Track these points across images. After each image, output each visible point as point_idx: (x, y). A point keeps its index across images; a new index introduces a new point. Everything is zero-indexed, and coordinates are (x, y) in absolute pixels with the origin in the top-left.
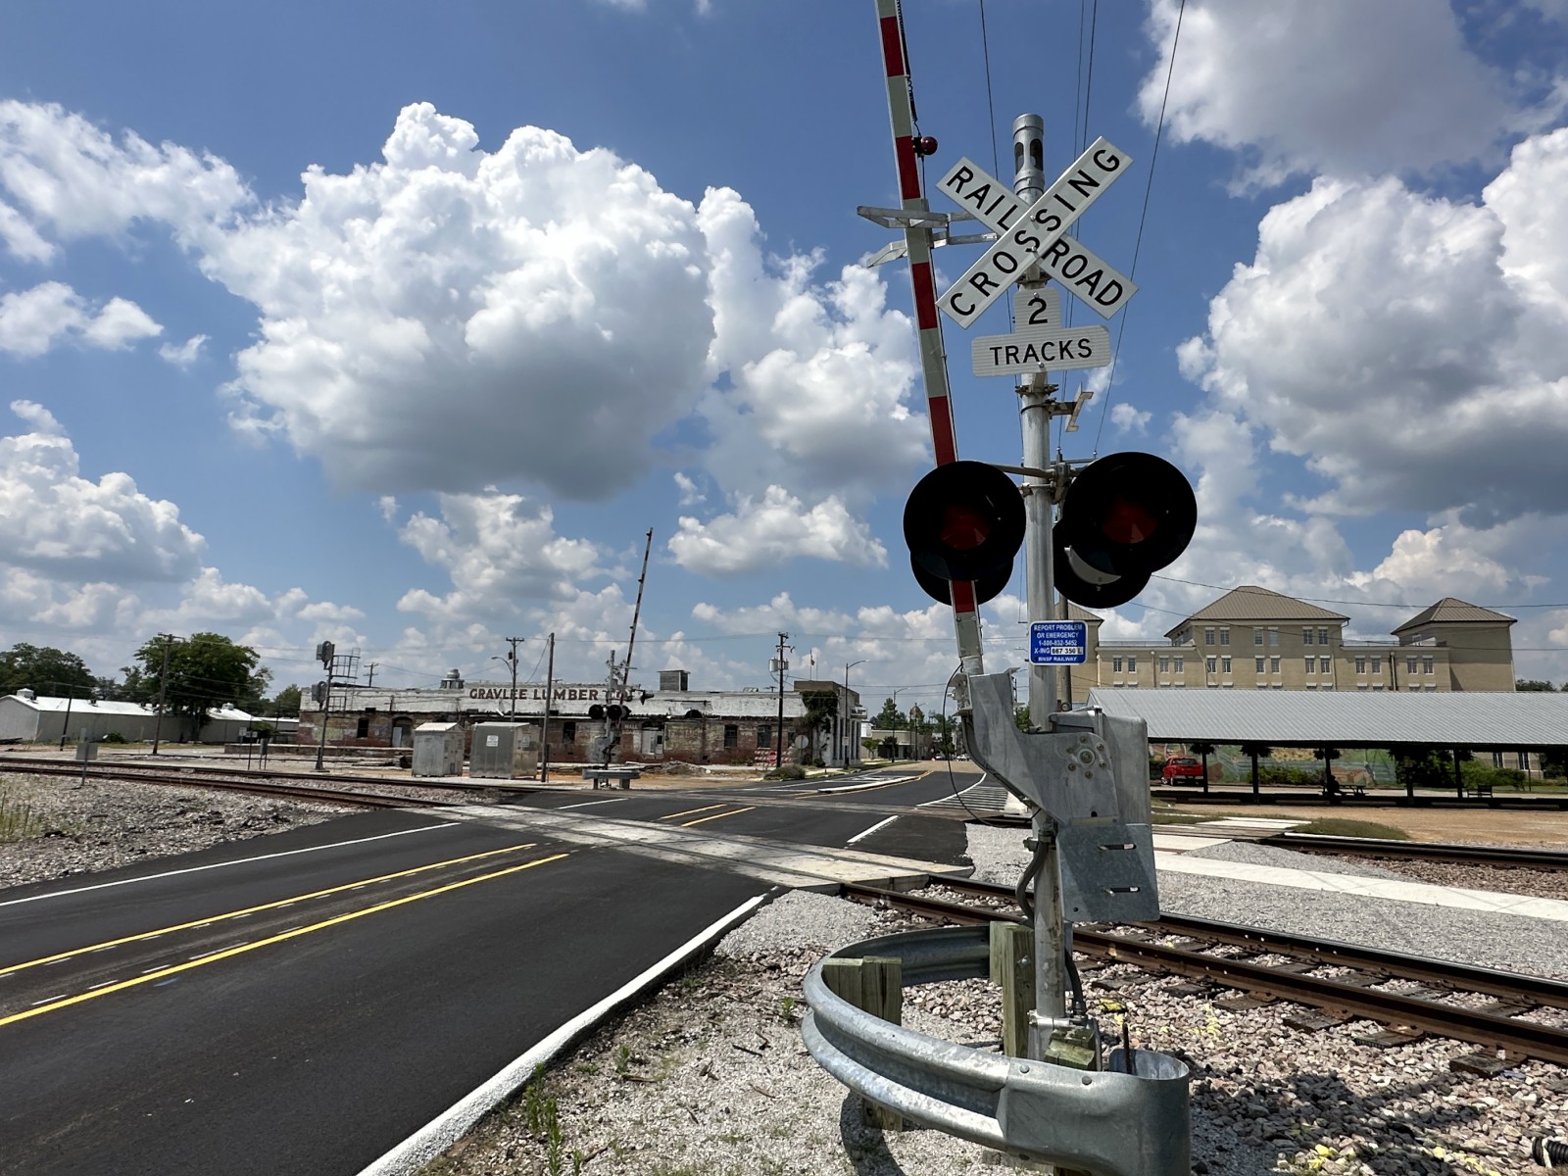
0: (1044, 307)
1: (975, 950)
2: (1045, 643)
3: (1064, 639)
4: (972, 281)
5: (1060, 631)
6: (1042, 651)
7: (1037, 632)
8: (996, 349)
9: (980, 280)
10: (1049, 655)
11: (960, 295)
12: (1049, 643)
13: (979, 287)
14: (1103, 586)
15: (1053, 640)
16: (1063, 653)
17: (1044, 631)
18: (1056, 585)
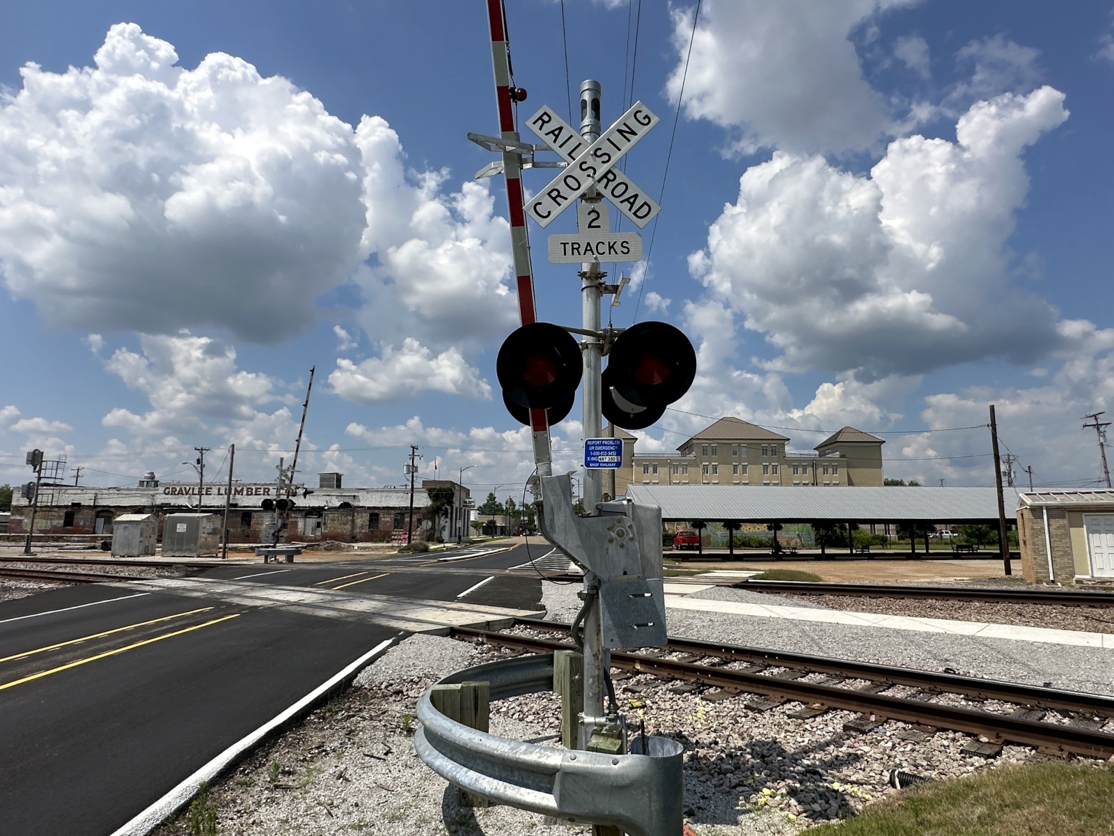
0: (598, 218)
1: (542, 672)
2: (594, 454)
3: (608, 451)
4: (549, 194)
5: (605, 445)
6: (593, 459)
7: (589, 446)
8: (565, 244)
9: (554, 194)
10: (597, 462)
11: (540, 204)
12: (598, 453)
13: (554, 199)
14: (634, 414)
15: (600, 451)
16: (607, 461)
17: (594, 445)
18: (603, 412)
